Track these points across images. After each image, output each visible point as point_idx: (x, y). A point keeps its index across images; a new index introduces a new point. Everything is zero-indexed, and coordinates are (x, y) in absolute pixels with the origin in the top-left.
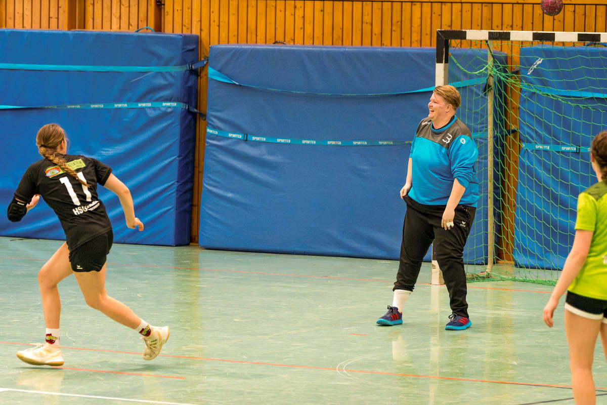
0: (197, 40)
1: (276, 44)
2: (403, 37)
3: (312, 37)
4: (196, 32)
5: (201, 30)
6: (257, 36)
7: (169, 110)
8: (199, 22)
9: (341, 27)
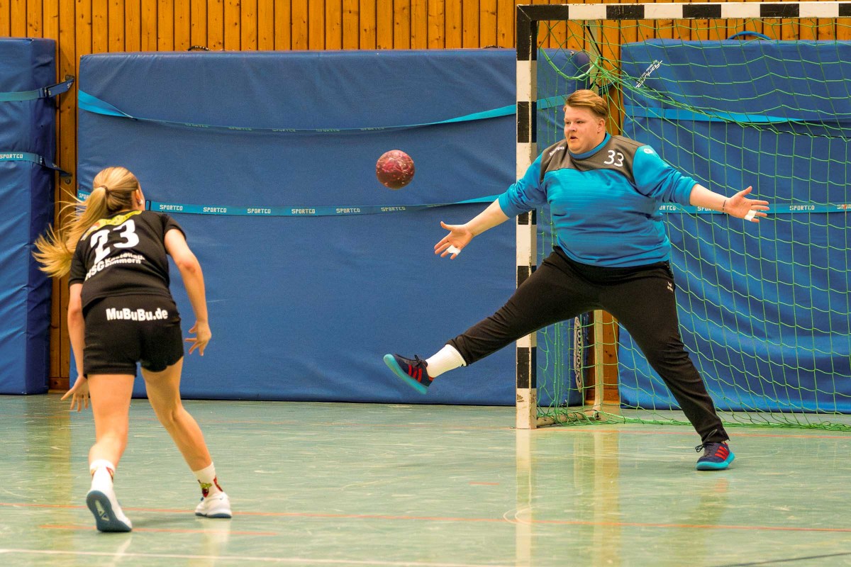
0: (53, 49)
1: (193, 51)
2: (413, 34)
3: (254, 37)
4: (50, 34)
5: (59, 31)
6: (158, 38)
7: (12, 166)
8: (56, 19)
9: (305, 20)
